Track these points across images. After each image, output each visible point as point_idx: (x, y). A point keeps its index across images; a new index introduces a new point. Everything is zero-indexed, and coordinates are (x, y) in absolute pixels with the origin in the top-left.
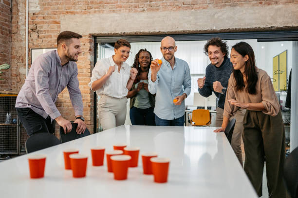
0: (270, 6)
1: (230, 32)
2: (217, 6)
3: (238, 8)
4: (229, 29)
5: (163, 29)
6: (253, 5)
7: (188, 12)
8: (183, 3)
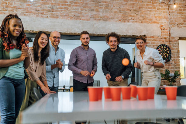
0: (125, 23)
1: (102, 36)
2: (95, 20)
3: (108, 22)
4: (103, 34)
5: (61, 31)
6: (116, 21)
7: (78, 21)
8: (75, 15)
